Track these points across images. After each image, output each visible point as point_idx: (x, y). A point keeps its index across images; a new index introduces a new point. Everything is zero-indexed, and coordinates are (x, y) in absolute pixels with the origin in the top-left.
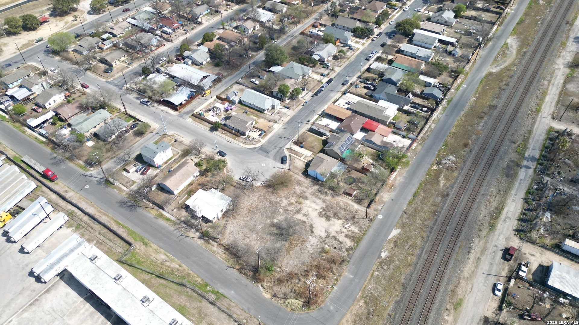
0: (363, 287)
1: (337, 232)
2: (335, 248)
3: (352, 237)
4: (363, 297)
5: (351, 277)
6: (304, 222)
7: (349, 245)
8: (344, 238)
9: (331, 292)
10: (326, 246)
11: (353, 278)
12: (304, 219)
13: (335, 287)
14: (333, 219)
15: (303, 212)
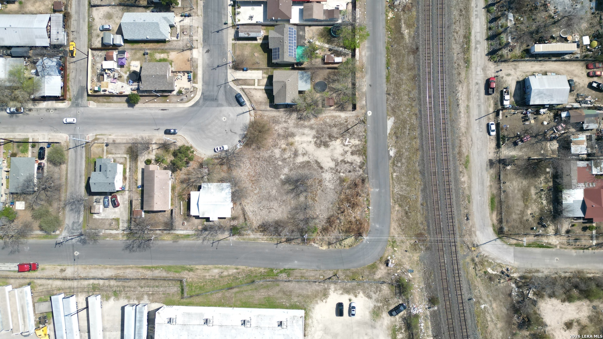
0: (391, 193)
1: (342, 155)
2: (350, 172)
3: (357, 151)
4: (395, 202)
5: (377, 190)
6: (308, 162)
7: (359, 161)
8: (351, 157)
9: (369, 213)
10: (342, 174)
11: (379, 190)
12: (306, 159)
13: (370, 208)
14: (331, 143)
15: (300, 152)
